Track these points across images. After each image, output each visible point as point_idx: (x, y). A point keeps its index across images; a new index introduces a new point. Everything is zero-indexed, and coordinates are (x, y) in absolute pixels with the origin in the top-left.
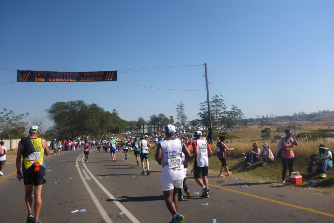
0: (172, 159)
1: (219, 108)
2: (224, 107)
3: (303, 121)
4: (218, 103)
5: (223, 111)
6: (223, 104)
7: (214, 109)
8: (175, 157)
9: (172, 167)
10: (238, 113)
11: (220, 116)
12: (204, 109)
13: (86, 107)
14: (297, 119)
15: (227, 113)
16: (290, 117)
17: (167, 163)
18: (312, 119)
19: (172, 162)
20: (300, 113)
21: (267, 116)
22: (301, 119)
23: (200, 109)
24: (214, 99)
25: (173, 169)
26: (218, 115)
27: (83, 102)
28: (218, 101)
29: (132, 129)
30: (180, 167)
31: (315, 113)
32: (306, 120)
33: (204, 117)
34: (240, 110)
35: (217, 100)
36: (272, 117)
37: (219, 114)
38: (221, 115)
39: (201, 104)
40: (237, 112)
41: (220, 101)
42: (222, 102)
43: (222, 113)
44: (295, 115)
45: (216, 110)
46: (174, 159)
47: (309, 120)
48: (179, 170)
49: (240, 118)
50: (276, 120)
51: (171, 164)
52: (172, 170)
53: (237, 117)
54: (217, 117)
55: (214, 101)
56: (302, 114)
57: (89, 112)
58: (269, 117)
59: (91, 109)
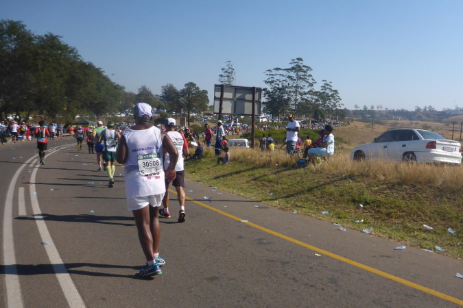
0: (145, 161)
1: (301, 83)
2: (311, 81)
3: (429, 121)
4: (301, 73)
5: (306, 90)
6: (310, 76)
7: (291, 83)
8: (151, 158)
9: (146, 173)
10: (332, 96)
11: (303, 99)
12: (273, 82)
13: (31, 39)
14: (420, 118)
15: (316, 93)
16: (410, 112)
17: (137, 167)
18: (444, 120)
19: (146, 165)
20: (425, 108)
21: (372, 107)
22: (427, 118)
23: (266, 82)
24: (293, 65)
25: (146, 175)
26: (299, 97)
27: (23, 26)
28: (300, 70)
29: (125, 108)
30: (158, 173)
31: (449, 110)
32: (436, 121)
33: (272, 98)
34: (336, 91)
35: (298, 66)
36: (380, 109)
37: (301, 94)
38: (304, 97)
39: (269, 73)
40: (330, 94)
41: (305, 69)
42: (309, 73)
43: (305, 94)
44: (418, 110)
45: (297, 87)
46: (149, 160)
47: (440, 121)
48: (157, 177)
49: (335, 105)
50: (387, 116)
51: (144, 169)
52: (145, 178)
53: (330, 103)
54: (296, 100)
55: (293, 68)
56: (430, 110)
57: (37, 54)
58: (375, 109)
59: (42, 47)
